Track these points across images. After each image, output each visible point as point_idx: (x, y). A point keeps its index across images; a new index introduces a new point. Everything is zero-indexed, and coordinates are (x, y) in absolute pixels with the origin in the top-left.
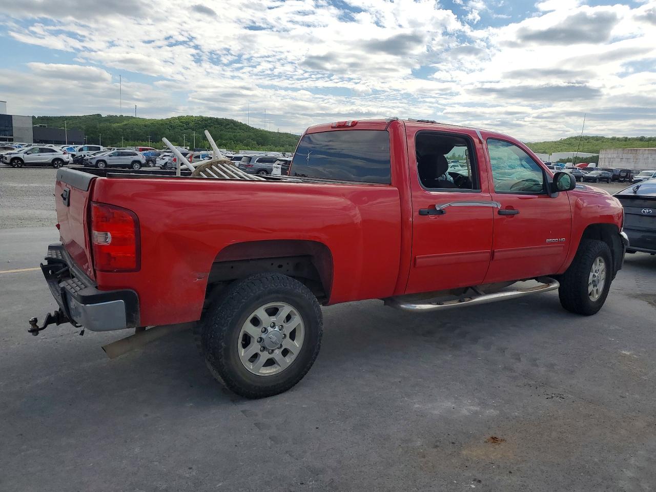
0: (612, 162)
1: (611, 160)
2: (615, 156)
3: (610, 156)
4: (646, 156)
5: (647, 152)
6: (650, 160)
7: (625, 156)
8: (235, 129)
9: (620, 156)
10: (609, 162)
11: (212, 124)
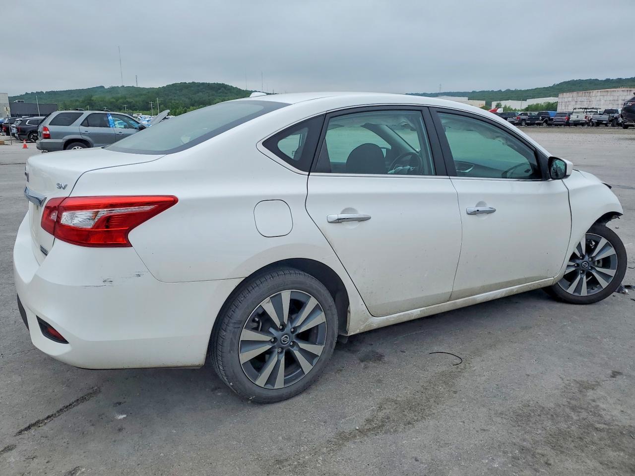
0: (568, 106)
1: (567, 104)
2: (570, 99)
3: (566, 100)
4: (598, 98)
5: (599, 93)
6: (603, 102)
7: (580, 99)
8: (226, 93)
9: (575, 99)
10: (566, 106)
11: (204, 90)
